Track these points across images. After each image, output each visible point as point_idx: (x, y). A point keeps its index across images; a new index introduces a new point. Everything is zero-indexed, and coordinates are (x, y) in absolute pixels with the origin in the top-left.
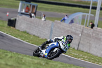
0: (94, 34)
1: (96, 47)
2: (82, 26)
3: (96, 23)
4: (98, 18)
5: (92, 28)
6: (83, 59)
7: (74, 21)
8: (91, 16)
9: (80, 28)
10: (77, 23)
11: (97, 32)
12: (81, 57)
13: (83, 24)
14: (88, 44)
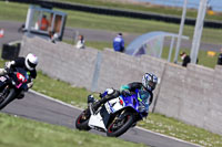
0: (189, 80)
1: (192, 107)
2: (164, 62)
3: (194, 54)
4: (198, 44)
5: (185, 65)
6: (165, 133)
7: (146, 50)
9: (160, 66)
10: (152, 55)
11: (196, 76)
12: (161, 128)
13: (164, 56)
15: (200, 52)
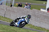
0: (12, 10)
1: (13, 16)
2: (6, 6)
3: (13, 4)
4: (14, 2)
5: (11, 7)
6: (7, 22)
7: (2, 4)
8: (10, 1)
9: (5, 7)
10: (4, 5)
11: (14, 9)
13: (6, 5)
14: (9, 14)
15: (14, 4)
